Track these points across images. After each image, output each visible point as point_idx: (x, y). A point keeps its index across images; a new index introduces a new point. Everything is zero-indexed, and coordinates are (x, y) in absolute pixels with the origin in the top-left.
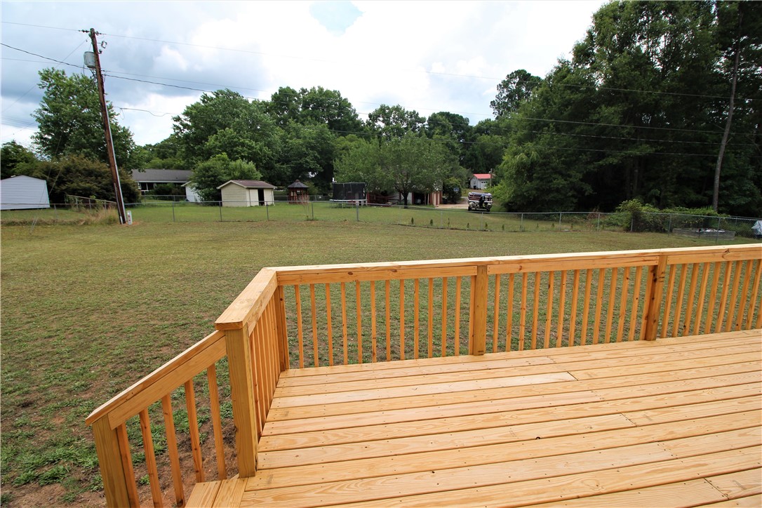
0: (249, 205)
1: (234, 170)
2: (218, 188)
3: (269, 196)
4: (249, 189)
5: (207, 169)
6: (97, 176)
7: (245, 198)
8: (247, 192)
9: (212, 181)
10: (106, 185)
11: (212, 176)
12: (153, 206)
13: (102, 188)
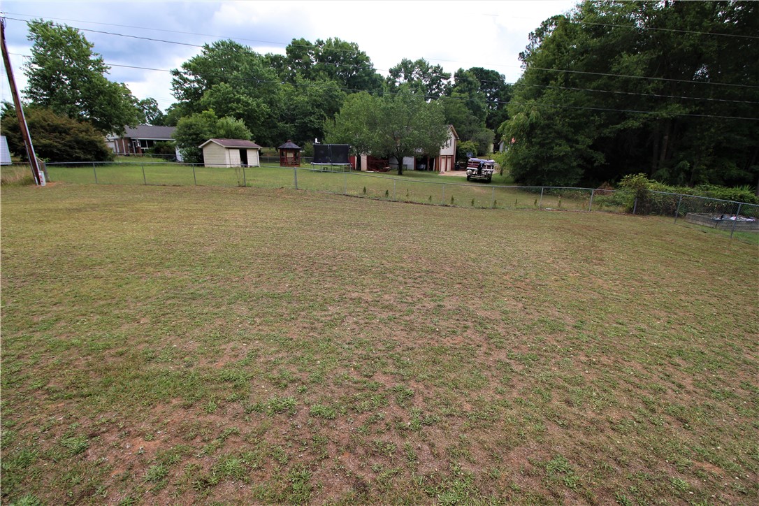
0: (228, 166)
1: (219, 128)
2: (200, 147)
3: (253, 158)
4: (229, 148)
5: (189, 126)
6: (60, 133)
7: (224, 159)
8: (227, 152)
9: (193, 139)
10: (70, 141)
11: (195, 134)
12: (127, 165)
13: (65, 145)
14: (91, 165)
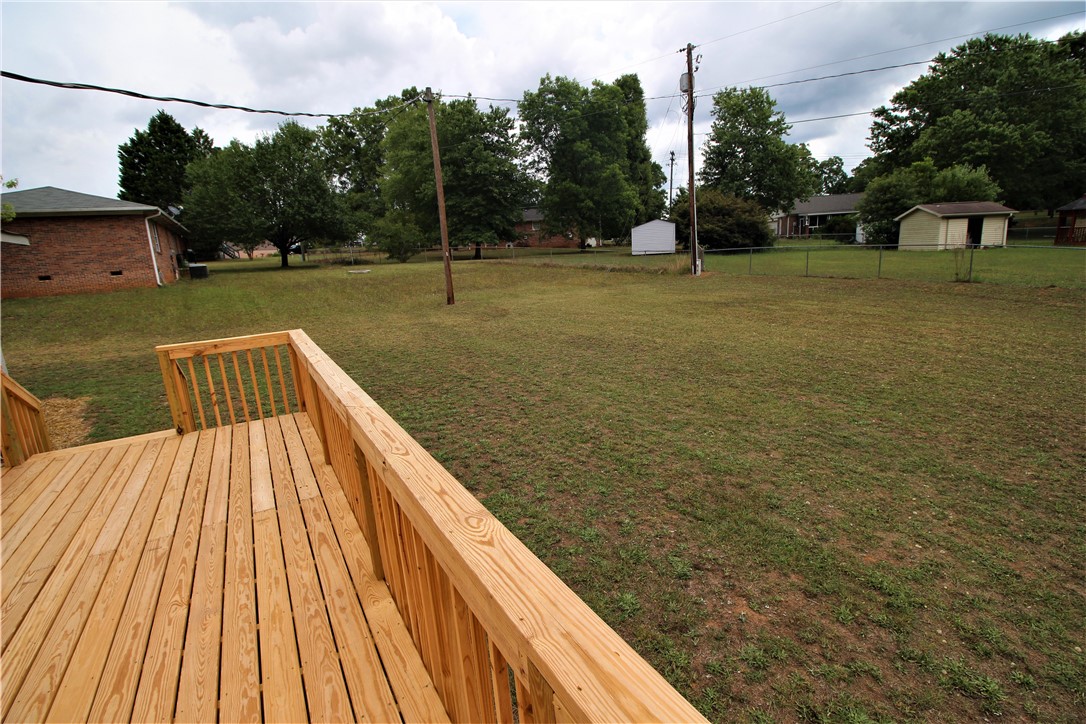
0: (941, 248)
1: (938, 186)
2: (896, 219)
3: (994, 232)
4: (948, 218)
5: (884, 190)
6: (723, 216)
7: (936, 236)
8: (943, 225)
9: (887, 209)
10: (731, 225)
11: (892, 200)
12: (788, 250)
13: (726, 229)
14: (748, 252)
